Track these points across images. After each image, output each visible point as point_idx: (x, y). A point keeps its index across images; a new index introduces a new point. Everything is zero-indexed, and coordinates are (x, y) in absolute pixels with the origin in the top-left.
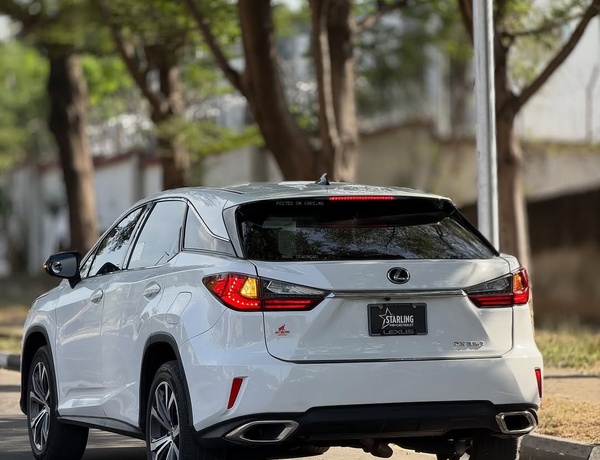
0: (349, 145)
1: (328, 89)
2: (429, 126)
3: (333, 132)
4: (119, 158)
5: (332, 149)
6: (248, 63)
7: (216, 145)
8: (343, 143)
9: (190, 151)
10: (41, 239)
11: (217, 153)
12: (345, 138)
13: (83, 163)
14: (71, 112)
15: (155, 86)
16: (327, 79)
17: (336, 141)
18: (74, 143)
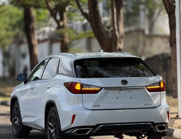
0: (122, 37)
1: (115, 19)
2: (143, 31)
3: (117, 33)
4: (44, 41)
5: (116, 38)
6: (90, 11)
7: (78, 37)
8: (120, 36)
9: (69, 38)
10: (19, 66)
11: (78, 39)
12: (120, 34)
13: (35, 42)
14: (31, 26)
15: (58, 17)
16: (115, 16)
17: (118, 35)
18: (32, 36)
